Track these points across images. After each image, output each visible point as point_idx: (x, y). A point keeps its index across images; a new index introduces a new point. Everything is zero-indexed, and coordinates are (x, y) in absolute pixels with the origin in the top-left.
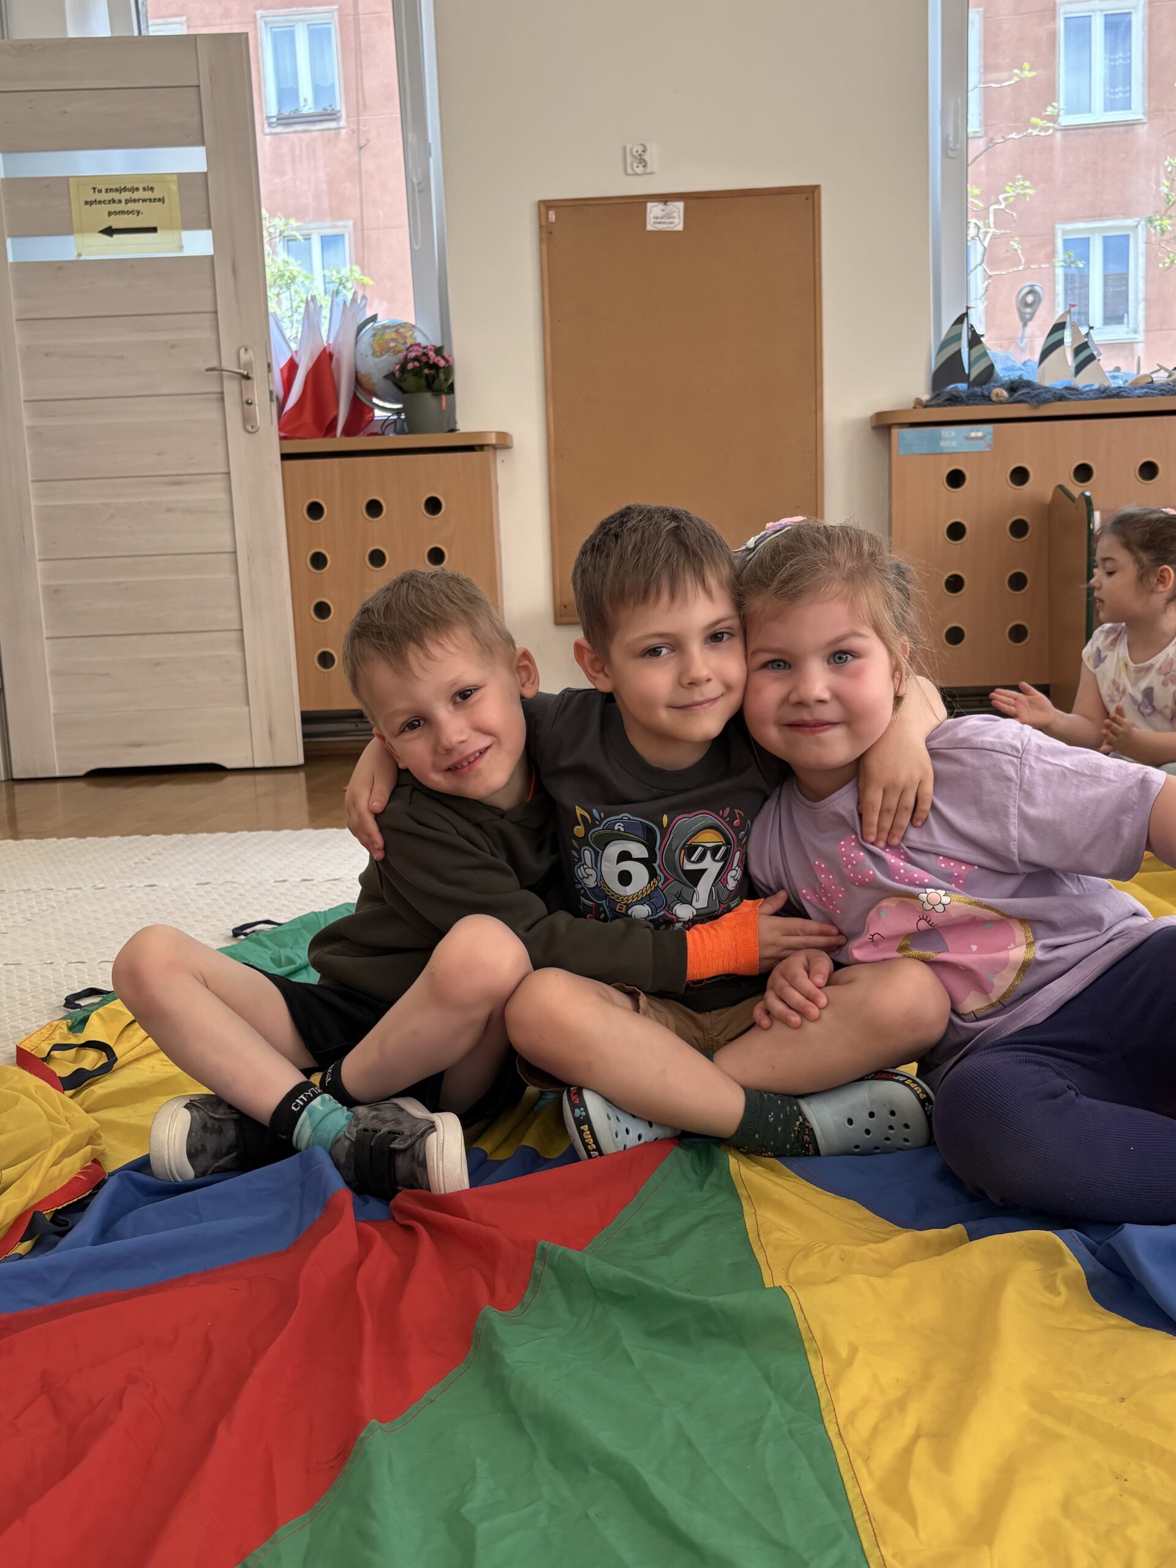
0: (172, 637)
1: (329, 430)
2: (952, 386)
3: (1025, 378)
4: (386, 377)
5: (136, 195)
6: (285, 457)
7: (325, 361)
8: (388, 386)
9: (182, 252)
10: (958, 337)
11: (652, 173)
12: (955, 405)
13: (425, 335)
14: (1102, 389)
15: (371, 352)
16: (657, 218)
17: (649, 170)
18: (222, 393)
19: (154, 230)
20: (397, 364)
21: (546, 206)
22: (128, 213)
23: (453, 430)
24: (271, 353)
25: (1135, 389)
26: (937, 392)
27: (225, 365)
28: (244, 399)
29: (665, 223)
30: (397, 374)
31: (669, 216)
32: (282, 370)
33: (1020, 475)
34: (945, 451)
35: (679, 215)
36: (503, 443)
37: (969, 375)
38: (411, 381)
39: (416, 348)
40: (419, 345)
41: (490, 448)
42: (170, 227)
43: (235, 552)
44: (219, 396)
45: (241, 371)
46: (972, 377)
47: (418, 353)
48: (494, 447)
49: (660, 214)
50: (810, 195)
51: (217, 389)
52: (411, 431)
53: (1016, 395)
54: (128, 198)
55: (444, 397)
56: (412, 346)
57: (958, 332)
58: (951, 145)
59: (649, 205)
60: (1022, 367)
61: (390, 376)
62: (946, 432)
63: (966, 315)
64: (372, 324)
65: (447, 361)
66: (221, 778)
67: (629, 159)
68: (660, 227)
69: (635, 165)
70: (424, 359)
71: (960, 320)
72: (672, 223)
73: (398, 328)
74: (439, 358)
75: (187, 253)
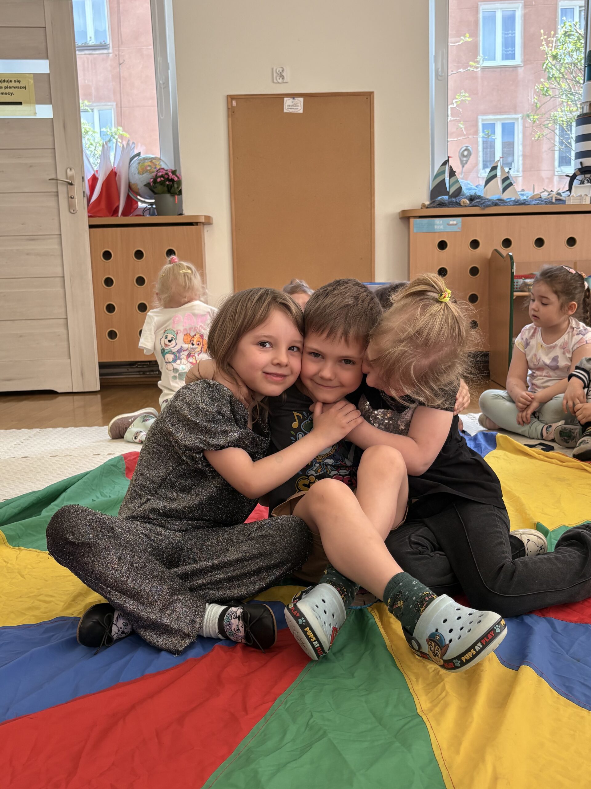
0: (29, 322)
1: (115, 213)
2: (440, 197)
3: (478, 194)
4: (145, 185)
5: (10, 84)
6: (91, 226)
7: (112, 176)
8: (147, 190)
9: (36, 116)
10: (444, 172)
11: (286, 83)
12: (442, 207)
13: (166, 164)
14: (516, 200)
15: (137, 172)
16: (289, 106)
17: (285, 81)
18: (57, 192)
19: (20, 103)
20: (151, 179)
21: (231, 98)
22: (6, 94)
23: (181, 214)
24: (84, 171)
25: (533, 201)
26: (433, 200)
27: (59, 178)
28: (70, 196)
29: (293, 109)
30: (152, 184)
31: (295, 105)
32: (89, 180)
33: (475, 244)
34: (436, 231)
35: (301, 105)
36: (208, 221)
37: (449, 192)
38: (159, 188)
39: (162, 170)
40: (163, 169)
41: (201, 224)
42: (29, 102)
43: (64, 277)
44: (56, 193)
45: (68, 181)
46: (451, 193)
47: (163, 173)
48: (203, 224)
49: (291, 104)
50: (369, 96)
51: (55, 190)
52: (159, 214)
53: (473, 203)
54: (6, 86)
55: (176, 197)
56: (159, 169)
57: (444, 169)
58: (440, 74)
59: (285, 99)
60: (476, 188)
61: (148, 185)
62: (437, 221)
63: (448, 160)
64: (138, 157)
65: (178, 178)
66: (56, 398)
67: (275, 75)
68: (291, 111)
69: (278, 78)
70: (166, 176)
71: (445, 163)
72: (297, 109)
73: (151, 160)
74: (174, 176)
75: (38, 116)
